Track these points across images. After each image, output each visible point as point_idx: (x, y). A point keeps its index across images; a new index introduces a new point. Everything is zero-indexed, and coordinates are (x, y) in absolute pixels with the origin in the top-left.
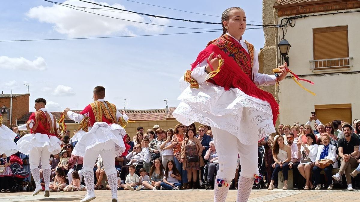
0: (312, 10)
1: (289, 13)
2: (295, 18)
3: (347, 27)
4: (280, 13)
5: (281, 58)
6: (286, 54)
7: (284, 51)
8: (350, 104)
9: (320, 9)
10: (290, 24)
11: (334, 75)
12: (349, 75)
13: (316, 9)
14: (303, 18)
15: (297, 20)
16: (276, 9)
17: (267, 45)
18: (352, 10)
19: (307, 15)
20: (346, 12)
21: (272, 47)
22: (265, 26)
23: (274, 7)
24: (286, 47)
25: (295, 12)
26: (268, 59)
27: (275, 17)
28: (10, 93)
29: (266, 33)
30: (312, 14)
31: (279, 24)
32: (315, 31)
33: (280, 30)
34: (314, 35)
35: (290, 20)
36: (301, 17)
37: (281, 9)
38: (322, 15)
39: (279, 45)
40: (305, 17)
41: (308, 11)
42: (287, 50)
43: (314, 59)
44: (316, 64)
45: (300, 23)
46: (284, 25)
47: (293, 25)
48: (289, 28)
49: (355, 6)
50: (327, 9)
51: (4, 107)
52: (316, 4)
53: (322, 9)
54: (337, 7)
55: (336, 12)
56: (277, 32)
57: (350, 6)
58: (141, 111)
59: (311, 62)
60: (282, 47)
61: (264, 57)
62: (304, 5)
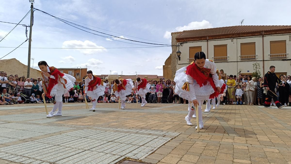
0: (189, 40)
1: (181, 41)
2: (183, 43)
3: (201, 46)
4: (178, 41)
5: (177, 57)
6: (180, 56)
7: (179, 55)
9: (192, 40)
10: (181, 45)
13: (191, 40)
14: (186, 43)
15: (184, 44)
16: (176, 40)
17: (172, 53)
18: (203, 41)
19: (187, 42)
20: (201, 41)
21: (175, 53)
22: (172, 46)
23: (176, 39)
24: (179, 53)
25: (183, 41)
26: (173, 58)
27: (176, 42)
28: (80, 68)
29: (173, 48)
30: (189, 42)
31: (177, 45)
33: (178, 47)
34: (189, 49)
35: (181, 43)
36: (185, 43)
37: (178, 40)
38: (193, 42)
39: (177, 53)
40: (187, 43)
41: (188, 40)
42: (180, 54)
43: (189, 58)
44: (190, 60)
46: (179, 46)
47: (182, 45)
48: (181, 46)
49: (205, 39)
50: (195, 40)
51: (78, 73)
52: (191, 38)
53: (193, 40)
54: (198, 39)
55: (198, 41)
56: (177, 48)
57: (203, 39)
58: (127, 76)
59: (188, 59)
60: (178, 53)
61: (172, 57)
62: (186, 38)
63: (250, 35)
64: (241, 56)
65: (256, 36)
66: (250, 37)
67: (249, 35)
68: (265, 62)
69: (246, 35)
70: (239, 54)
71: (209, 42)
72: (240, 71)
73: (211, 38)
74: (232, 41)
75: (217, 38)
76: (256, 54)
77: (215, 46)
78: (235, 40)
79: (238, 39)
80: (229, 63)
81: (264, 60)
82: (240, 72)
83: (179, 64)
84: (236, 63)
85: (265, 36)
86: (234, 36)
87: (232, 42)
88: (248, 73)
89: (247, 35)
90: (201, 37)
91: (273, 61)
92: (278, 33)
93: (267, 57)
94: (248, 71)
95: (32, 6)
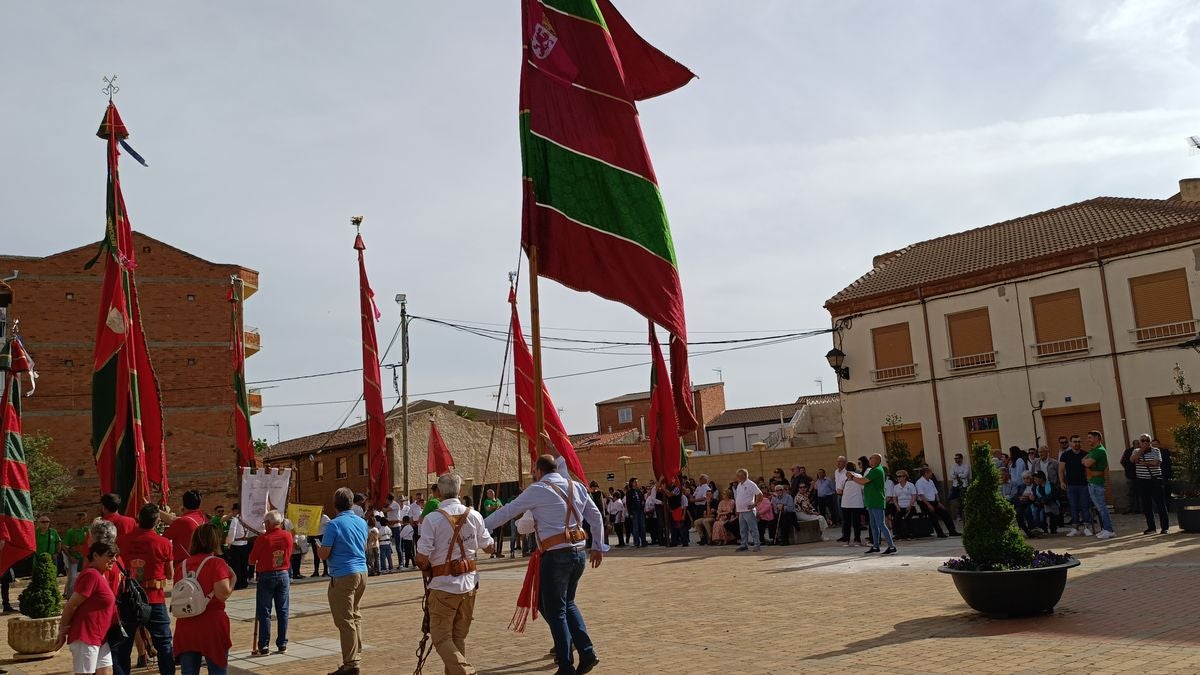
0: (867, 306)
1: (842, 311)
2: (851, 318)
3: (907, 323)
4: (834, 313)
8: (919, 424)
9: (874, 304)
10: (845, 326)
11: (900, 389)
12: (915, 386)
13: (871, 305)
14: (858, 318)
15: (853, 321)
18: (911, 302)
20: (904, 306)
23: (826, 306)
25: (849, 310)
30: (869, 311)
32: (876, 332)
34: (874, 338)
35: (845, 320)
36: (856, 316)
38: (878, 311)
40: (861, 315)
43: (877, 368)
44: (878, 375)
45: (856, 323)
46: (839, 329)
47: (849, 326)
48: (845, 330)
49: (913, 296)
50: (883, 303)
52: (870, 299)
54: (893, 300)
55: (894, 306)
57: (907, 298)
59: (872, 372)
62: (856, 301)
63: (1055, 265)
64: (1039, 347)
65: (1080, 266)
66: (1058, 271)
67: (1051, 266)
68: (1119, 357)
69: (1040, 268)
70: (1031, 340)
71: (929, 306)
72: (1041, 402)
73: (932, 292)
74: (1002, 293)
75: (951, 288)
76: (1088, 333)
77: (951, 318)
78: (1010, 289)
79: (1019, 286)
80: (1003, 375)
81: (1114, 355)
82: (1041, 406)
83: (849, 393)
84: (1023, 372)
85: (1108, 263)
86: (1004, 276)
87: (1003, 298)
88: (1069, 404)
89: (1046, 267)
90: (902, 291)
91: (1147, 353)
92: (1149, 244)
93: (1126, 342)
94: (1068, 399)
95: (403, 312)
